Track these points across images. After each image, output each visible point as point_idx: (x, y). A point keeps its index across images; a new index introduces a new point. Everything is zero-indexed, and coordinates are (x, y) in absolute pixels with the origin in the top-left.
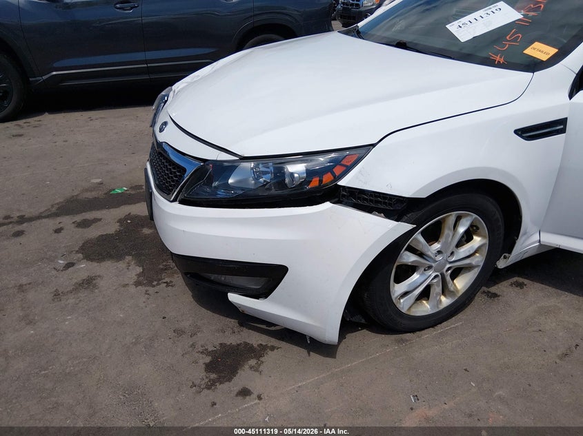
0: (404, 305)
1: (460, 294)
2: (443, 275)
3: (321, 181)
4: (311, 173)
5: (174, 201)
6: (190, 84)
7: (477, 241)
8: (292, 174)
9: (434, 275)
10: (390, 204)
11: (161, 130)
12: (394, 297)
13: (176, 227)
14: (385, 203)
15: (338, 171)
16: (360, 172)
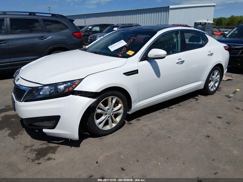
0: (100, 126)
1: (118, 122)
2: (111, 116)
3: (69, 90)
4: (65, 87)
5: (22, 101)
6: (27, 67)
7: (120, 105)
8: (60, 88)
9: (108, 116)
10: (90, 94)
11: (17, 81)
12: (96, 124)
13: (23, 109)
14: (88, 94)
15: (74, 86)
16: (80, 86)
